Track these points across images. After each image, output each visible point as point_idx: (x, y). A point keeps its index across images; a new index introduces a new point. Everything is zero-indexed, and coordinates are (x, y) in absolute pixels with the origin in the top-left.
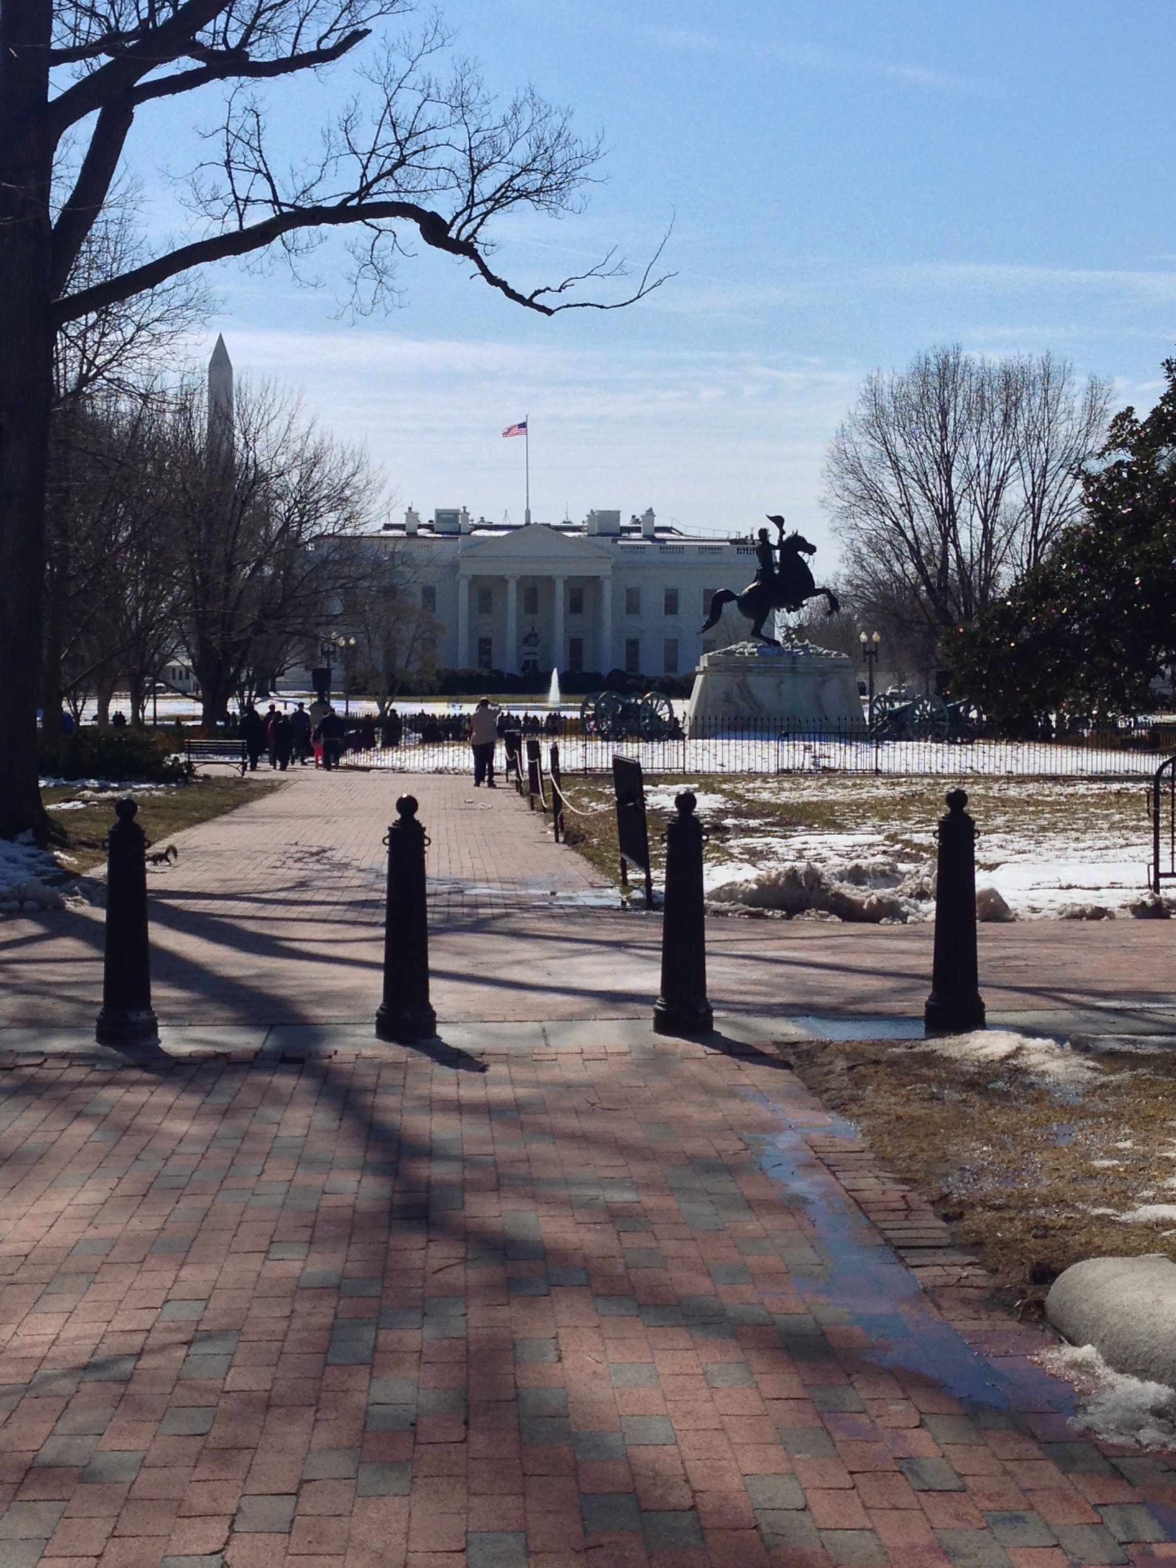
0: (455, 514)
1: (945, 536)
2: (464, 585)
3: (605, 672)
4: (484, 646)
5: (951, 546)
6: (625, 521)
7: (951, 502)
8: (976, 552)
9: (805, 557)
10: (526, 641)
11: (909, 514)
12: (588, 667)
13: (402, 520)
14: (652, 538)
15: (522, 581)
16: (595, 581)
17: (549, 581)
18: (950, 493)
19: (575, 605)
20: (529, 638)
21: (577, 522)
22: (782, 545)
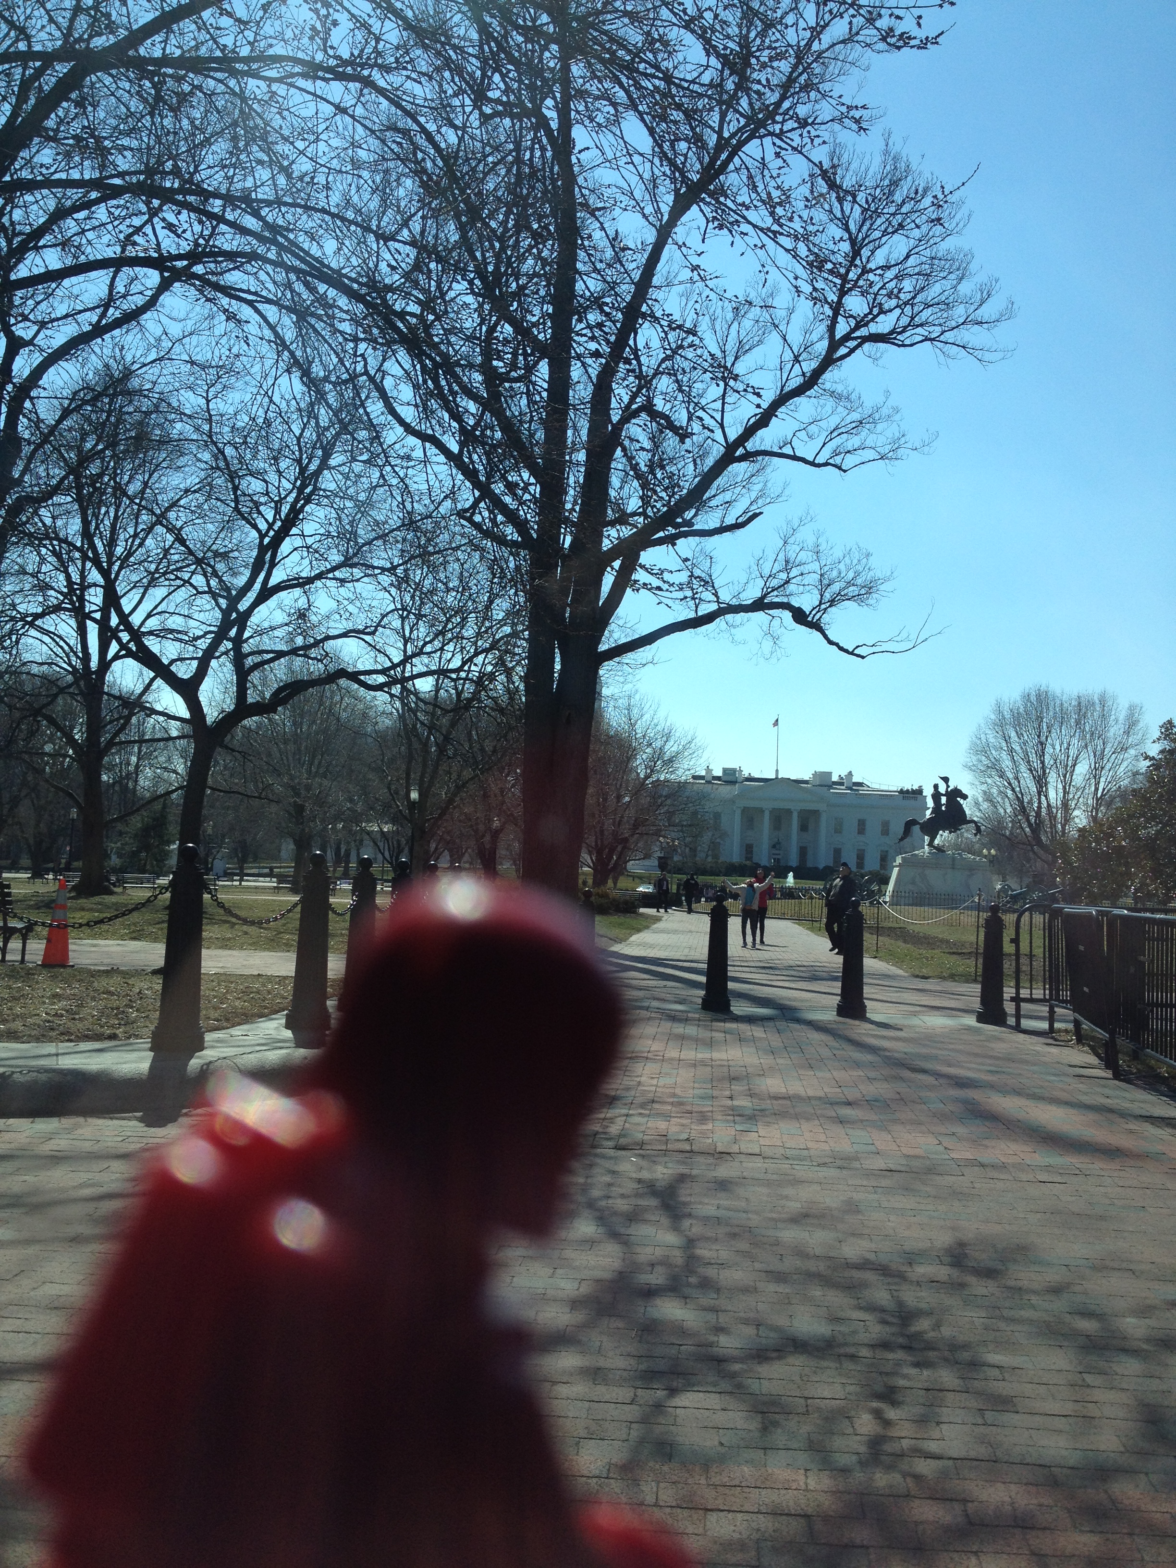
0: (734, 771)
1: (1039, 793)
2: (738, 813)
3: (821, 866)
4: (749, 849)
5: (1043, 798)
6: (835, 778)
7: (1044, 772)
8: (1059, 802)
9: (962, 801)
10: (774, 847)
11: (1017, 778)
12: (810, 864)
13: (703, 773)
14: (850, 789)
15: (773, 811)
16: (816, 813)
17: (789, 812)
18: (1043, 768)
19: (804, 828)
20: (775, 846)
21: (806, 778)
22: (947, 794)
